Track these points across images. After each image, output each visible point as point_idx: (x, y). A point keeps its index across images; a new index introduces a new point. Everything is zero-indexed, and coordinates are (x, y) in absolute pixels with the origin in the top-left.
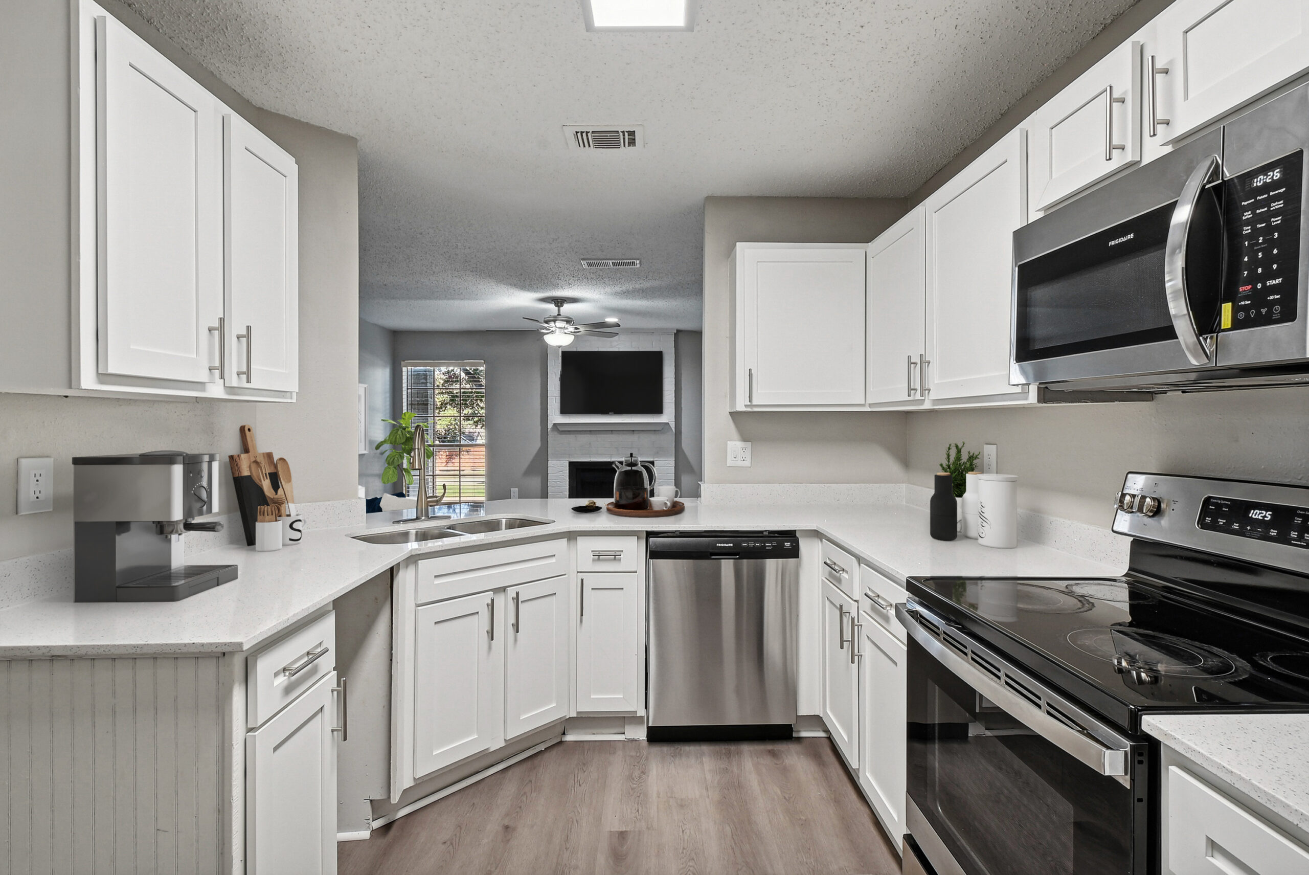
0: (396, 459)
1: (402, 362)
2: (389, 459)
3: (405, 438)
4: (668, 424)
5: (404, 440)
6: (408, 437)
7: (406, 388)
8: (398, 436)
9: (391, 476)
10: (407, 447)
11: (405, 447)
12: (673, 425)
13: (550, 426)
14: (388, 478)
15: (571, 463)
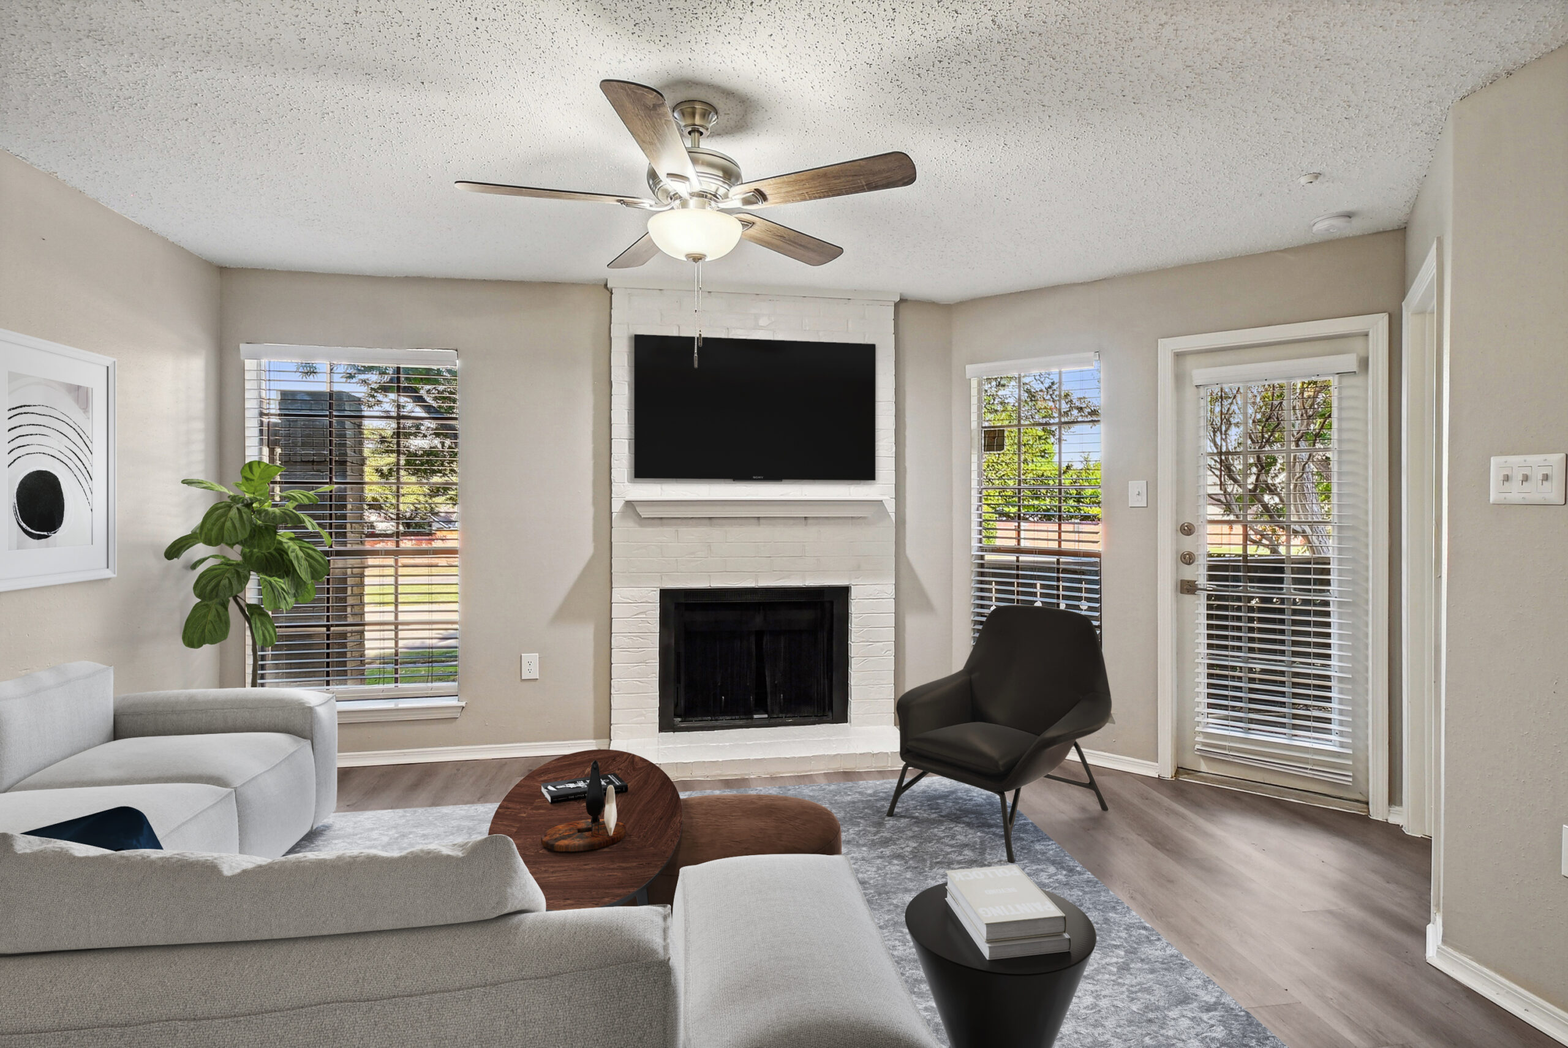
0: (225, 582)
1: (243, 347)
2: (204, 582)
3: (248, 529)
4: (880, 502)
5: (246, 536)
6: (260, 527)
7: (256, 412)
8: (228, 524)
9: (209, 627)
10: (256, 550)
11: (251, 552)
12: (890, 507)
13: (617, 506)
14: (203, 630)
15: (665, 594)
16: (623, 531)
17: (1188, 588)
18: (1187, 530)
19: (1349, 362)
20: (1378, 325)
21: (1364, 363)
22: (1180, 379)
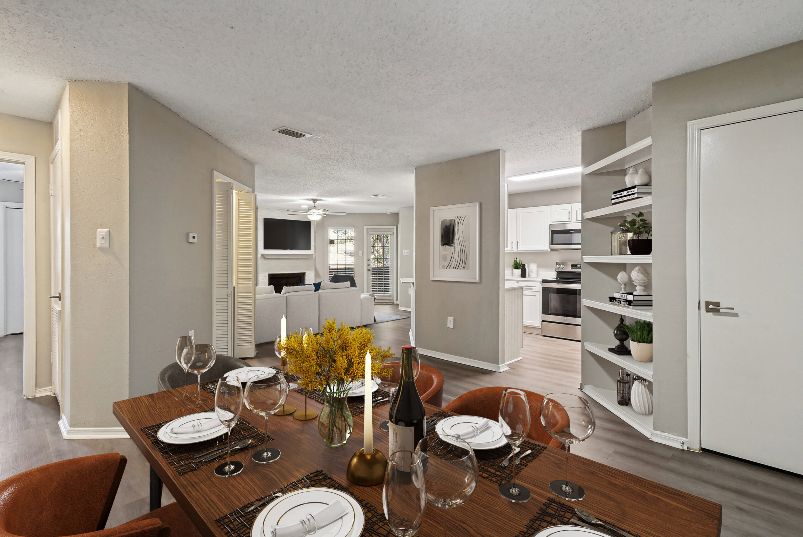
13: (259, 255)
15: (269, 275)
16: (261, 262)
17: (369, 270)
18: (369, 260)
19: (391, 233)
20: (396, 227)
21: (393, 233)
22: (368, 233)
